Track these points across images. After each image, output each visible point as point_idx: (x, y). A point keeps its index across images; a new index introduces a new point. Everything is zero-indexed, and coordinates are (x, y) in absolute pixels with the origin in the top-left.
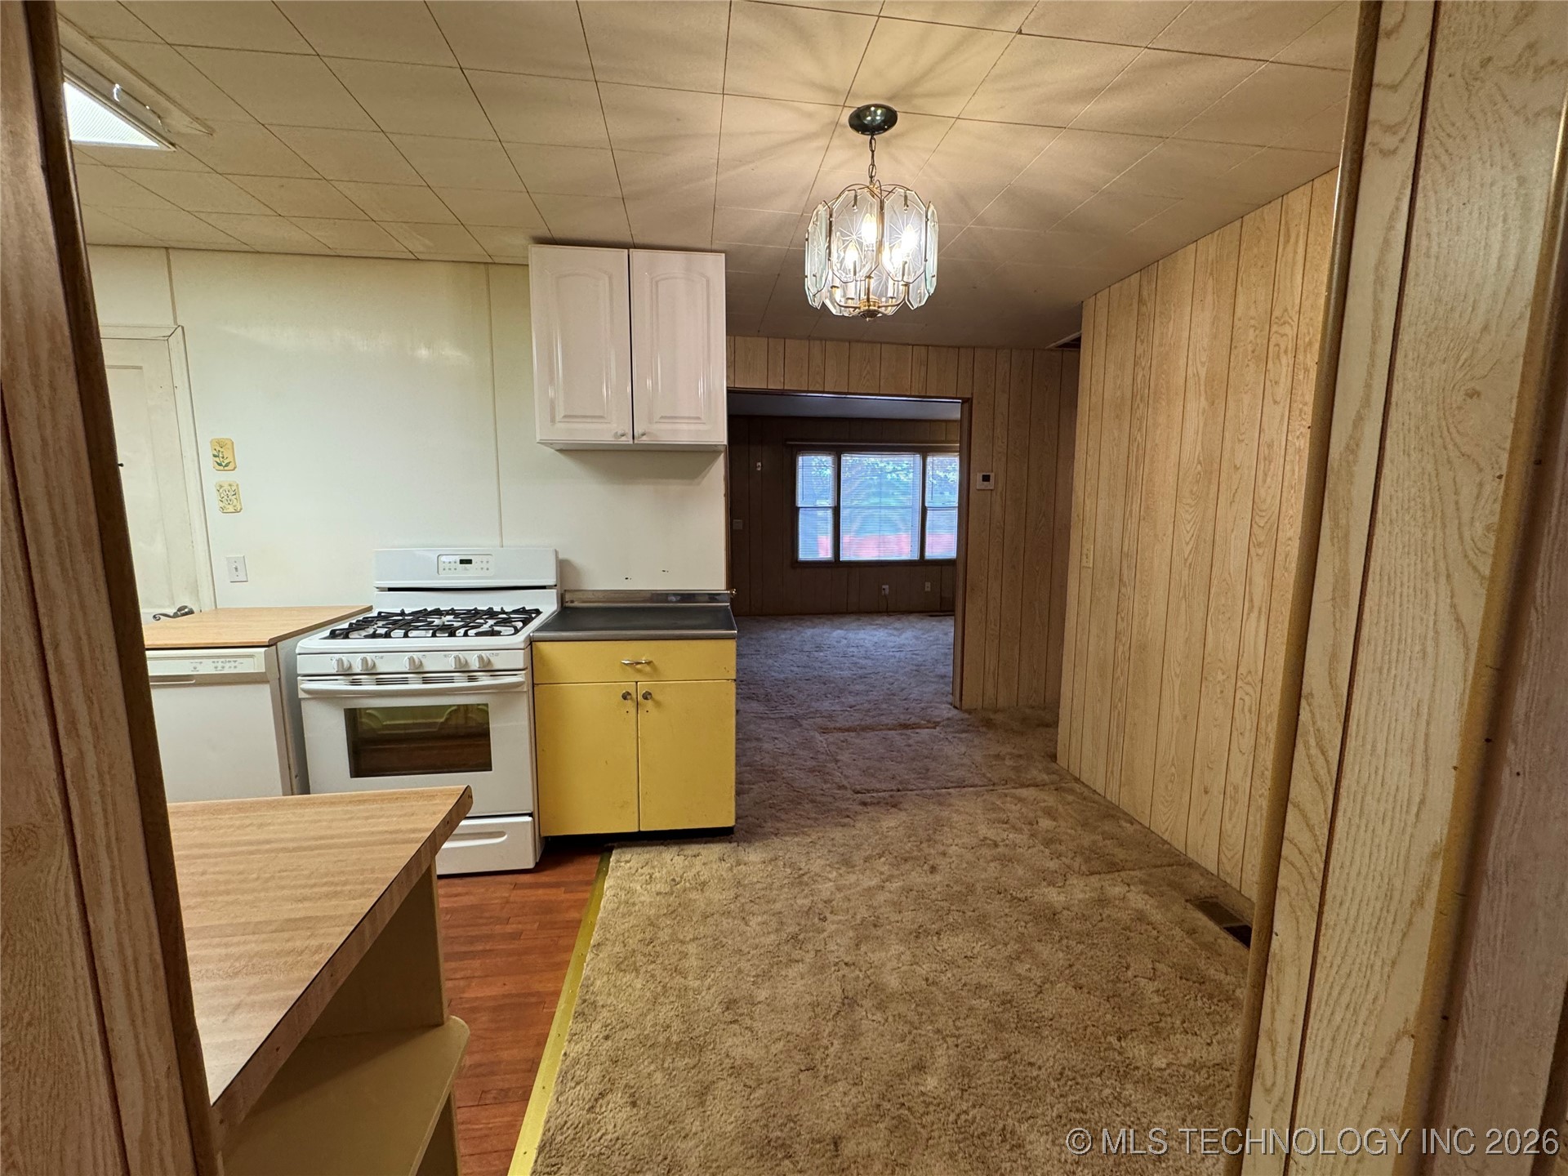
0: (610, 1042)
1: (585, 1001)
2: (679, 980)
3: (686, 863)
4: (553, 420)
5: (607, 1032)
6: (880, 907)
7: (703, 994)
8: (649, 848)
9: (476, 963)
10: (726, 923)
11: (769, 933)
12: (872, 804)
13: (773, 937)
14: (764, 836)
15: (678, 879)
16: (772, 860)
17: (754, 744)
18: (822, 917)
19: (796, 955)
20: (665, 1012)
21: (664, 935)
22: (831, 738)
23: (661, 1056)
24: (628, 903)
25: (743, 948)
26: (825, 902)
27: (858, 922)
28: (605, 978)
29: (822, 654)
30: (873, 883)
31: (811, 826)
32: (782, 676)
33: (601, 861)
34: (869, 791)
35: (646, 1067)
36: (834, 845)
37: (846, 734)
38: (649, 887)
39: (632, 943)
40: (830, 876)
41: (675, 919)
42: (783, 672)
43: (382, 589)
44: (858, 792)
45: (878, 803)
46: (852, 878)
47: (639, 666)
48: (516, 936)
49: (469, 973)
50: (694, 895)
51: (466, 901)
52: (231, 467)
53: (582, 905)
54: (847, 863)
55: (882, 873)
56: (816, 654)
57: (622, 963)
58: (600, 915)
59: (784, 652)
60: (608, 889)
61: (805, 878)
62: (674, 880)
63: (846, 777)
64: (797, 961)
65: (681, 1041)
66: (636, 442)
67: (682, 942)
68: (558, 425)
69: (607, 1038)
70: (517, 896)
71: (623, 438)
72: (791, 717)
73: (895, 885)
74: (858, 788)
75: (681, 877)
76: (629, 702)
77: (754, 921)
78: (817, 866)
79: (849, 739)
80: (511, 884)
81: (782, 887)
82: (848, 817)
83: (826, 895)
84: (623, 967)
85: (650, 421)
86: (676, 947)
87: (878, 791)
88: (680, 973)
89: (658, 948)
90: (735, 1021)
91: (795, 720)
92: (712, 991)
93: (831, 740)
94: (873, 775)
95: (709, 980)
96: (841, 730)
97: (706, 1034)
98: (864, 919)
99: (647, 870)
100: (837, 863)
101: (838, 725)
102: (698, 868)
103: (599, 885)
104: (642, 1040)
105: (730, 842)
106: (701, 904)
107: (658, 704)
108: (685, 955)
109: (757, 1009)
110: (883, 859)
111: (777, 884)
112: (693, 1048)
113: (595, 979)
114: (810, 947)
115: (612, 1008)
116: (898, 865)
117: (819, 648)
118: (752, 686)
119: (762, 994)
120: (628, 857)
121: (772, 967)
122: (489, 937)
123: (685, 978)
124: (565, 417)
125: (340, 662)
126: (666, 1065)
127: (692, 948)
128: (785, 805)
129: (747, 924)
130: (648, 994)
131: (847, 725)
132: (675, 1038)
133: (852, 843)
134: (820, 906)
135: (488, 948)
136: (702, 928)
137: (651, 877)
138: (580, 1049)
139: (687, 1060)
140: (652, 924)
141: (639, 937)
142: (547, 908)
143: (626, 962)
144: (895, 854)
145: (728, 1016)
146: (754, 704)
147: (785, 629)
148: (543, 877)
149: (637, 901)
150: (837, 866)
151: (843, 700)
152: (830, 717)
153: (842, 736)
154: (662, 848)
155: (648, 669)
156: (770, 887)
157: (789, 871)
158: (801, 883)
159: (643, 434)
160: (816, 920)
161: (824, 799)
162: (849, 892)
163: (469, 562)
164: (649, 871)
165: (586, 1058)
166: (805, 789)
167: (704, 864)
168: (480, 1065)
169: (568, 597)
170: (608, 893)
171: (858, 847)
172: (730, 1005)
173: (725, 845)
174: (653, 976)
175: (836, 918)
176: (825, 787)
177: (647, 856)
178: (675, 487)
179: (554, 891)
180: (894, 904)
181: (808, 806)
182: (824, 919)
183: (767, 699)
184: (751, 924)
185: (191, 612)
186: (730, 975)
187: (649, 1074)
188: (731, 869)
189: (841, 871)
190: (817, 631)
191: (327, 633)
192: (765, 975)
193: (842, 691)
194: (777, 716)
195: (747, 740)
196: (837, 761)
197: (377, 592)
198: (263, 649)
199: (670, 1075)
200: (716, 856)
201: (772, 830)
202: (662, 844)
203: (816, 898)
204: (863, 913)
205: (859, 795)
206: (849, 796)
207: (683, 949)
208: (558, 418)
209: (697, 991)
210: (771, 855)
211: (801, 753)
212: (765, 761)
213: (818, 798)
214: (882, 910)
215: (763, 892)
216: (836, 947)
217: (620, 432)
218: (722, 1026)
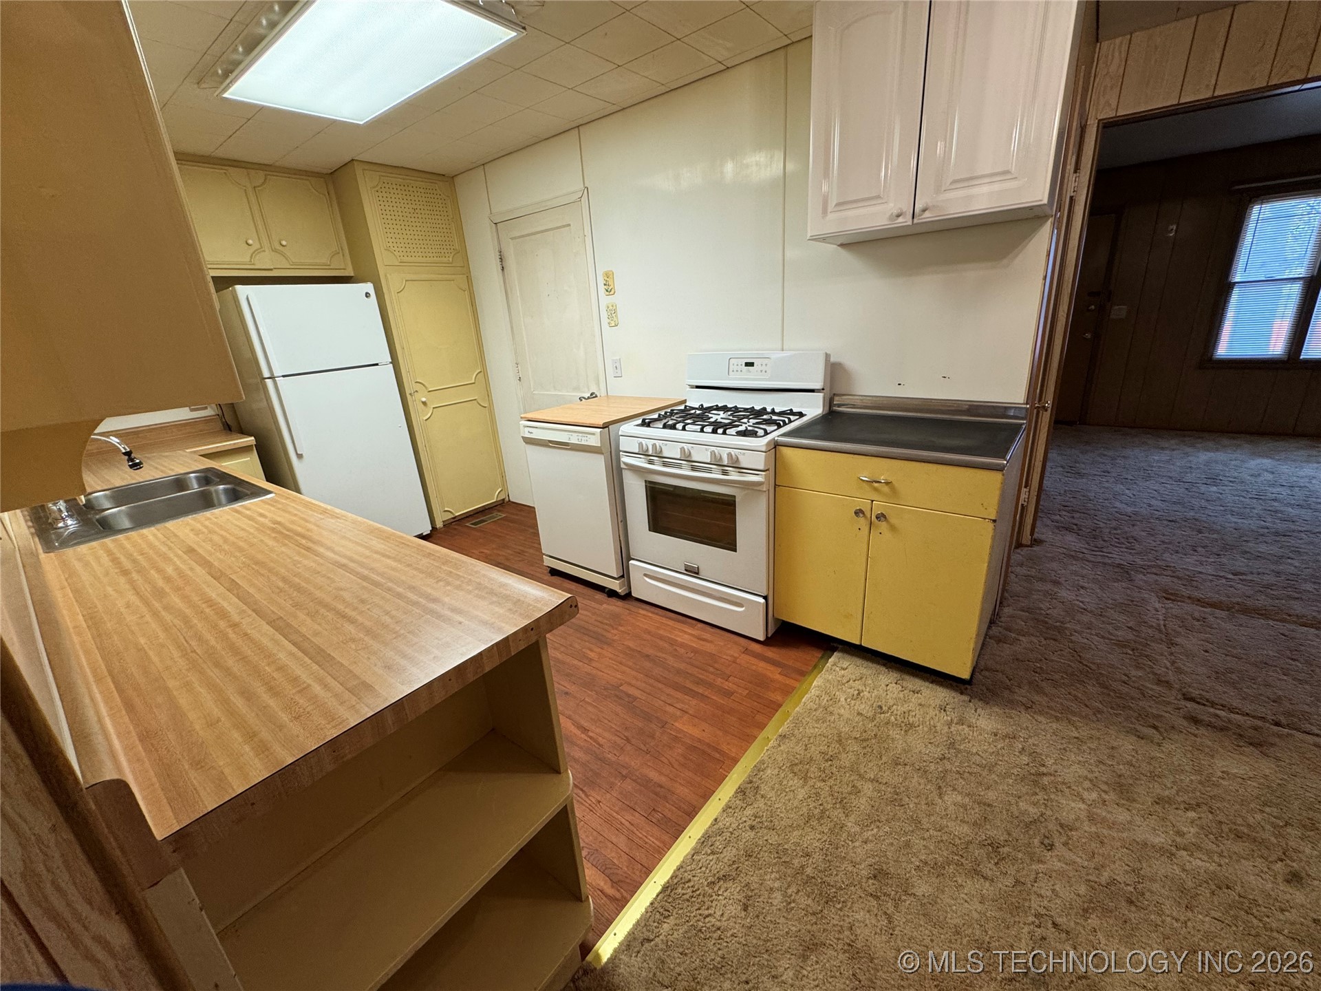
0: (752, 834)
1: (751, 782)
2: (837, 814)
3: (901, 695)
4: (825, 212)
5: (754, 823)
6: (1152, 880)
7: (857, 844)
8: (870, 664)
9: (694, 702)
10: (916, 781)
11: (963, 821)
12: (1209, 725)
13: (966, 829)
14: (1011, 704)
15: (885, 708)
16: (1007, 736)
17: (1049, 586)
18: (1046, 841)
19: (988, 868)
20: (812, 839)
21: (846, 760)
22: (1175, 608)
23: (789, 879)
24: (826, 710)
25: (925, 821)
26: (1061, 825)
27: (1103, 880)
28: (776, 772)
29: (1214, 489)
30: (1159, 840)
31: (1086, 717)
32: (1129, 510)
33: (822, 658)
34: (1213, 704)
35: (771, 880)
36: (1112, 757)
37: (1208, 610)
38: (853, 702)
39: (814, 751)
40: (1086, 795)
41: (864, 748)
42: (1134, 504)
43: (692, 387)
44: (1192, 700)
45: (1222, 729)
46: (1122, 816)
47: (876, 485)
48: (728, 694)
49: (685, 707)
50: (895, 733)
51: (709, 648)
52: (612, 293)
53: (788, 691)
54: (1123, 790)
55: (1180, 833)
56: (1203, 488)
57: (796, 764)
58: (797, 709)
59: (1148, 478)
60: (815, 687)
61: (1046, 780)
62: (881, 707)
63: (1179, 671)
64: (985, 878)
65: (814, 878)
66: (915, 221)
67: (861, 777)
68: (830, 216)
69: (752, 828)
70: (745, 659)
71: (901, 219)
72: (1119, 566)
73: (1198, 863)
74: (1195, 693)
75: (889, 708)
76: (862, 520)
77: (951, 798)
78: (1072, 771)
79: (1211, 619)
80: (743, 647)
81: (1007, 775)
82: (1155, 727)
83: (1067, 816)
84: (796, 769)
85: (938, 190)
86: (852, 778)
87: (1232, 710)
88: (844, 807)
89: (834, 770)
90: (877, 898)
91: (1125, 572)
92: (869, 846)
93: (1174, 612)
94: (1233, 685)
95: (870, 833)
96: (1199, 602)
97: (841, 888)
98: (1112, 882)
99: (858, 685)
100: (1106, 783)
101: (1196, 594)
102: (912, 706)
103: (810, 678)
104: (779, 851)
105: (962, 693)
106: (900, 745)
107: (893, 528)
108: (856, 791)
109: (909, 900)
110: (1191, 814)
111: (1001, 769)
112: (821, 894)
113: (768, 767)
114: (1012, 870)
115: (769, 803)
116: (1218, 838)
117: (1214, 480)
118: (1077, 515)
119: (922, 888)
120: (846, 664)
121: (949, 865)
122: (710, 685)
123: (847, 816)
124: (838, 205)
125: (641, 445)
126: (789, 891)
127: (868, 789)
128: (1057, 677)
129: (940, 796)
130: (805, 810)
131: (1216, 598)
132: (809, 871)
133: (1145, 768)
134: (1051, 826)
135: (706, 693)
136: (887, 773)
137: (859, 694)
138: (728, 824)
139: (810, 902)
140: (840, 741)
141: (824, 748)
142: (761, 682)
143: (800, 766)
144: (1221, 817)
145: (872, 886)
146: (1070, 538)
147: (1163, 449)
148: (770, 652)
149: (836, 712)
150: (1105, 787)
151: (1224, 560)
152: (1190, 580)
153: (1197, 610)
154: (883, 669)
155: (886, 489)
156: (991, 768)
157: (1025, 759)
158: (1035, 783)
159: (924, 210)
160: (1036, 842)
161: (1125, 689)
162: (1105, 832)
163: (751, 364)
164: (860, 688)
165: (729, 834)
166: (1098, 666)
167: (920, 705)
168: (661, 786)
169: (837, 401)
170: (813, 692)
171: (1153, 777)
172: (879, 874)
173: (954, 694)
174: (817, 794)
175: (1070, 856)
176: (1134, 672)
177: (864, 671)
178: (973, 274)
179: (771, 668)
180: (1183, 890)
181: (1093, 689)
182: (1050, 847)
183: (1095, 534)
184: (946, 798)
185: (596, 396)
186: (895, 842)
187: (771, 889)
188: (949, 724)
189: (1106, 797)
190: (1221, 456)
191: (640, 421)
192: (937, 869)
193: (1227, 547)
194: (1099, 559)
195: (1041, 580)
196: (1172, 644)
197: (688, 389)
198: (599, 430)
199: (789, 901)
200: (938, 702)
201: (1024, 700)
202: (884, 665)
203: (1049, 813)
204: (1118, 871)
205: (1190, 705)
206: (1172, 699)
207: (858, 784)
208: (830, 209)
209: (852, 837)
210: (1010, 730)
211: (1116, 616)
212: (1054, 612)
213: (1115, 685)
214: (1156, 887)
215: (978, 769)
216: (1049, 893)
217: (895, 212)
218: (860, 892)
